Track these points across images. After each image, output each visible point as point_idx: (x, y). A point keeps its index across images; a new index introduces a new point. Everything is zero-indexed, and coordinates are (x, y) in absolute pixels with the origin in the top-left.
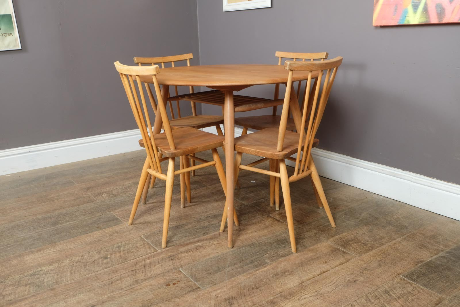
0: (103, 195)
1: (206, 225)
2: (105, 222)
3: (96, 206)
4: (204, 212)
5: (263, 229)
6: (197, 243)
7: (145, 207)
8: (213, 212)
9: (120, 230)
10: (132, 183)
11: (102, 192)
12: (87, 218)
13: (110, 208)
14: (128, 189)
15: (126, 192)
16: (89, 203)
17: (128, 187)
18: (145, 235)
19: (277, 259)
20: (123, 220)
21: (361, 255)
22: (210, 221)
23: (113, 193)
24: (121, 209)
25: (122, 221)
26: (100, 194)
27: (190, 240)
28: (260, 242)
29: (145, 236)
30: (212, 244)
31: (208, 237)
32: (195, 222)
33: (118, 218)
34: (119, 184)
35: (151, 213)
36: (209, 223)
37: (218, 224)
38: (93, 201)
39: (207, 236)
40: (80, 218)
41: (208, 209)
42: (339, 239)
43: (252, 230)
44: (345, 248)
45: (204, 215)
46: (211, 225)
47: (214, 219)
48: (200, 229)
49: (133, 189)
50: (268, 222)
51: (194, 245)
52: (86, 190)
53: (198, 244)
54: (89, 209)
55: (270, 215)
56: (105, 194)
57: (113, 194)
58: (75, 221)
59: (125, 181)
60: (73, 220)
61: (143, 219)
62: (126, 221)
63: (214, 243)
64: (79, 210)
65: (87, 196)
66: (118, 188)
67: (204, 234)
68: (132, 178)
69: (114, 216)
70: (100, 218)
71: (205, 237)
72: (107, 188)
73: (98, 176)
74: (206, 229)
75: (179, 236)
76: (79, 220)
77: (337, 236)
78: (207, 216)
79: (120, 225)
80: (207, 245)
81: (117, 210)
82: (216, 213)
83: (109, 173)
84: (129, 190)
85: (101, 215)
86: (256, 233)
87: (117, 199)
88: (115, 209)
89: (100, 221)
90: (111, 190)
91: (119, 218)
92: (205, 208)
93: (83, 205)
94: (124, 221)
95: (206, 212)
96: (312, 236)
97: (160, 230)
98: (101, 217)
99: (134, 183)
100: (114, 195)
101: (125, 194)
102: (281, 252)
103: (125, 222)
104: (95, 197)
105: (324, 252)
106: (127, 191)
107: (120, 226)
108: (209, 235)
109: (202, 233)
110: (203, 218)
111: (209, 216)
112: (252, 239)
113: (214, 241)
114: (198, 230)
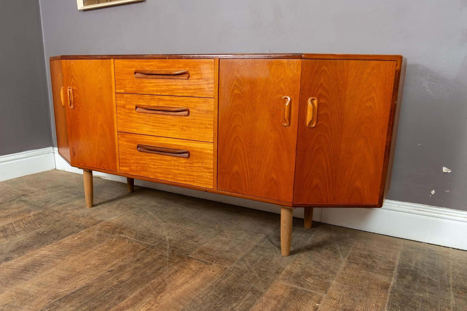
1: (115, 283)
4: (103, 265)
5: (192, 277)
7: (11, 268)
8: (115, 262)
21: (326, 292)
31: (127, 302)
32: (97, 282)
35: (24, 277)
36: (117, 279)
37: (131, 280)
39: (125, 301)
41: (107, 259)
42: (288, 275)
43: (180, 281)
44: (302, 286)
45: (105, 268)
47: (122, 273)
48: (109, 291)
50: (194, 266)
55: (189, 256)
61: (14, 290)
67: (121, 298)
71: (123, 304)
74: (119, 290)
77: (283, 272)
78: (110, 270)
82: (121, 264)
86: (188, 285)
92: (101, 258)
95: (106, 264)
96: (257, 276)
97: (50, 303)
105: (286, 297)
108: (127, 300)
109: (116, 297)
110: (107, 274)
111: (112, 269)
112: (189, 294)
113: (140, 308)
114: (108, 294)
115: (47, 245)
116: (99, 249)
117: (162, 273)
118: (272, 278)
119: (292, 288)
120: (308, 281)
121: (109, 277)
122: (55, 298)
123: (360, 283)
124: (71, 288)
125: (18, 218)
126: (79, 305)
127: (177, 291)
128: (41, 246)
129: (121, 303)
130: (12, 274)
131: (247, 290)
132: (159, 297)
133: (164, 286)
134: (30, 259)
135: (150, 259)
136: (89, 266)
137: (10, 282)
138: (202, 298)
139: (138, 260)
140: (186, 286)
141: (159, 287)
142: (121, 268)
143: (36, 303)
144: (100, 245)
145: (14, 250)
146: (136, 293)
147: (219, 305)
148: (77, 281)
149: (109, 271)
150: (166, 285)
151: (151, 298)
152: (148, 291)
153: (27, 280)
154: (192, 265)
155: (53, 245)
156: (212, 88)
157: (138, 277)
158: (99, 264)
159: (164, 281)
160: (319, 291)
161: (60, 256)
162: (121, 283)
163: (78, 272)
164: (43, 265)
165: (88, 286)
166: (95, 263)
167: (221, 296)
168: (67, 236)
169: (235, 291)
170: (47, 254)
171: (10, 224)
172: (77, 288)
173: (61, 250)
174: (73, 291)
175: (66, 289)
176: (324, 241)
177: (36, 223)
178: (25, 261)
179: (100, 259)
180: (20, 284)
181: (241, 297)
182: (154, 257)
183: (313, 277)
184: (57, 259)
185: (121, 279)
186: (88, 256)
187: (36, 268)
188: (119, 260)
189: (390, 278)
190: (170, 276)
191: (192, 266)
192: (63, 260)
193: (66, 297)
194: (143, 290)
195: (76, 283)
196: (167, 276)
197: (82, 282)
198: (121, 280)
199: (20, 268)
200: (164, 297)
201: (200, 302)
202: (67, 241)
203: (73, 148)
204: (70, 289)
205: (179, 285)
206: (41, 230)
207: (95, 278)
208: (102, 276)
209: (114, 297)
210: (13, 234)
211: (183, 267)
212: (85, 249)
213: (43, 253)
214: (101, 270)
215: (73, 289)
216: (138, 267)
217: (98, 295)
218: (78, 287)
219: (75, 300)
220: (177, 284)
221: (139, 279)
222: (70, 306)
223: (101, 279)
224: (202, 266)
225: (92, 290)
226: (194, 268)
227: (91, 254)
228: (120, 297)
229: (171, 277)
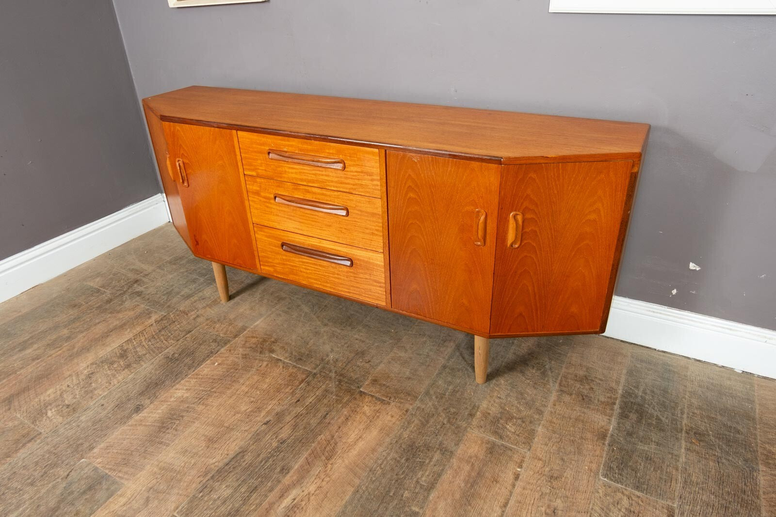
0: (49, 414)
1: (275, 444)
2: (84, 492)
3: (46, 448)
4: (256, 412)
5: (367, 427)
6: (282, 499)
7: (145, 425)
8: (270, 407)
9: (125, 508)
10: (92, 364)
11: (42, 404)
12: (43, 491)
13: (80, 449)
14: (91, 383)
15: (91, 391)
16: (29, 445)
17: (89, 376)
18: (180, 508)
19: (426, 498)
20: (119, 477)
21: (530, 448)
22: (276, 434)
23: (67, 402)
24: (102, 445)
25: (118, 479)
26: (41, 413)
27: (266, 496)
28: (380, 462)
29: (181, 511)
30: (309, 494)
31: (292, 476)
33: (107, 474)
34: (68, 373)
35: (163, 440)
36: (276, 437)
37: (293, 437)
38: (35, 437)
39: (290, 474)
40: (26, 496)
41: (259, 401)
42: (484, 419)
43: (353, 436)
44: (501, 438)
45: (258, 419)
46: (284, 442)
47: (281, 425)
48: (269, 458)
49: (100, 380)
51: (280, 508)
52: (7, 407)
53: (285, 501)
54: (37, 463)
55: (361, 389)
56: (51, 410)
57: (68, 406)
58: (17, 507)
59: (76, 361)
60: (13, 507)
61: (156, 463)
62: (127, 479)
63: (310, 489)
64: (15, 472)
65: (16, 423)
66: (72, 386)
67: (285, 470)
68: (86, 349)
69: (96, 469)
70: (70, 484)
71: (287, 480)
72: (49, 389)
73: (15, 358)
74: (280, 456)
75: (243, 490)
76: (27, 503)
77: (478, 413)
79: (119, 493)
80: (302, 501)
81: (95, 450)
82: (278, 409)
83: (36, 346)
84: (93, 385)
85: (68, 475)
86: (363, 442)
87: (82, 418)
88: (91, 448)
89: (72, 493)
90: (59, 392)
91: (109, 473)
92: (252, 399)
93: (19, 454)
94: (121, 478)
95: (259, 409)
96: (445, 423)
97: (202, 484)
98: (69, 478)
99: (96, 364)
100: (71, 408)
101: (92, 398)
102: (423, 479)
103: (126, 483)
104: (33, 423)
105: (481, 457)
106: (91, 389)
107: (121, 496)
108: (292, 472)
109: (278, 469)
110: (262, 429)
111: (267, 419)
112: (364, 459)
113: (308, 485)
114: (268, 464)
115: (183, 379)
116: (248, 383)
117: (329, 423)
118: (464, 424)
119: (488, 442)
120: (508, 429)
121: (266, 434)
122: (206, 474)
123: (572, 429)
124: (223, 456)
125: (138, 329)
126: (237, 484)
127: (350, 454)
128: (174, 382)
129: (286, 478)
130: (149, 435)
131: (435, 447)
132: (329, 466)
133: (334, 446)
134: (165, 406)
135: (313, 398)
136: (240, 415)
137: (149, 450)
138: (381, 464)
139: (298, 401)
140: (361, 444)
141: (328, 449)
142: (279, 416)
143: (185, 484)
144: (248, 376)
145: (143, 392)
146: (301, 460)
147: (402, 476)
148: (228, 442)
149: (265, 424)
150: (336, 444)
151: (320, 469)
152: (315, 455)
153: (168, 445)
154: (365, 406)
155: (189, 380)
156: (377, 185)
157: (301, 432)
158: (251, 411)
159: (333, 437)
160: (521, 447)
161: (202, 399)
162: (281, 443)
163: (228, 428)
164: (182, 417)
165: (242, 452)
166: (246, 410)
167: (403, 461)
168: (204, 360)
169: (419, 451)
170: (186, 395)
171: (129, 342)
172: (231, 456)
173: (201, 388)
174: (226, 461)
175: (217, 459)
176: (530, 352)
177: (162, 338)
178: (160, 411)
179: (252, 402)
180: (161, 453)
181: (427, 461)
182: (317, 394)
183: (515, 420)
184: (199, 404)
185: (280, 437)
186: (235, 397)
187: (175, 423)
188: (274, 402)
189: (609, 419)
190: (339, 427)
191: (366, 408)
192: (207, 405)
193: (219, 471)
194: (310, 455)
195: (227, 447)
196: (336, 427)
197: (235, 444)
198: (282, 439)
199: (156, 424)
200: (336, 466)
201: (378, 473)
202: (206, 369)
203: (195, 236)
204: (222, 458)
205: (352, 443)
206: (170, 351)
207: (250, 436)
208: (258, 432)
209: (275, 469)
210: (136, 361)
211: (354, 411)
212: (230, 385)
213: (179, 394)
214: (255, 422)
215: (226, 458)
216: (299, 413)
217: (257, 467)
218: (232, 454)
219: (230, 477)
220: (350, 441)
221: (303, 435)
222: (226, 487)
223: (257, 437)
224: (377, 408)
225: (248, 458)
226: (367, 412)
227: (238, 392)
228: (283, 469)
229: (341, 429)
